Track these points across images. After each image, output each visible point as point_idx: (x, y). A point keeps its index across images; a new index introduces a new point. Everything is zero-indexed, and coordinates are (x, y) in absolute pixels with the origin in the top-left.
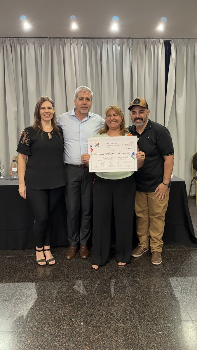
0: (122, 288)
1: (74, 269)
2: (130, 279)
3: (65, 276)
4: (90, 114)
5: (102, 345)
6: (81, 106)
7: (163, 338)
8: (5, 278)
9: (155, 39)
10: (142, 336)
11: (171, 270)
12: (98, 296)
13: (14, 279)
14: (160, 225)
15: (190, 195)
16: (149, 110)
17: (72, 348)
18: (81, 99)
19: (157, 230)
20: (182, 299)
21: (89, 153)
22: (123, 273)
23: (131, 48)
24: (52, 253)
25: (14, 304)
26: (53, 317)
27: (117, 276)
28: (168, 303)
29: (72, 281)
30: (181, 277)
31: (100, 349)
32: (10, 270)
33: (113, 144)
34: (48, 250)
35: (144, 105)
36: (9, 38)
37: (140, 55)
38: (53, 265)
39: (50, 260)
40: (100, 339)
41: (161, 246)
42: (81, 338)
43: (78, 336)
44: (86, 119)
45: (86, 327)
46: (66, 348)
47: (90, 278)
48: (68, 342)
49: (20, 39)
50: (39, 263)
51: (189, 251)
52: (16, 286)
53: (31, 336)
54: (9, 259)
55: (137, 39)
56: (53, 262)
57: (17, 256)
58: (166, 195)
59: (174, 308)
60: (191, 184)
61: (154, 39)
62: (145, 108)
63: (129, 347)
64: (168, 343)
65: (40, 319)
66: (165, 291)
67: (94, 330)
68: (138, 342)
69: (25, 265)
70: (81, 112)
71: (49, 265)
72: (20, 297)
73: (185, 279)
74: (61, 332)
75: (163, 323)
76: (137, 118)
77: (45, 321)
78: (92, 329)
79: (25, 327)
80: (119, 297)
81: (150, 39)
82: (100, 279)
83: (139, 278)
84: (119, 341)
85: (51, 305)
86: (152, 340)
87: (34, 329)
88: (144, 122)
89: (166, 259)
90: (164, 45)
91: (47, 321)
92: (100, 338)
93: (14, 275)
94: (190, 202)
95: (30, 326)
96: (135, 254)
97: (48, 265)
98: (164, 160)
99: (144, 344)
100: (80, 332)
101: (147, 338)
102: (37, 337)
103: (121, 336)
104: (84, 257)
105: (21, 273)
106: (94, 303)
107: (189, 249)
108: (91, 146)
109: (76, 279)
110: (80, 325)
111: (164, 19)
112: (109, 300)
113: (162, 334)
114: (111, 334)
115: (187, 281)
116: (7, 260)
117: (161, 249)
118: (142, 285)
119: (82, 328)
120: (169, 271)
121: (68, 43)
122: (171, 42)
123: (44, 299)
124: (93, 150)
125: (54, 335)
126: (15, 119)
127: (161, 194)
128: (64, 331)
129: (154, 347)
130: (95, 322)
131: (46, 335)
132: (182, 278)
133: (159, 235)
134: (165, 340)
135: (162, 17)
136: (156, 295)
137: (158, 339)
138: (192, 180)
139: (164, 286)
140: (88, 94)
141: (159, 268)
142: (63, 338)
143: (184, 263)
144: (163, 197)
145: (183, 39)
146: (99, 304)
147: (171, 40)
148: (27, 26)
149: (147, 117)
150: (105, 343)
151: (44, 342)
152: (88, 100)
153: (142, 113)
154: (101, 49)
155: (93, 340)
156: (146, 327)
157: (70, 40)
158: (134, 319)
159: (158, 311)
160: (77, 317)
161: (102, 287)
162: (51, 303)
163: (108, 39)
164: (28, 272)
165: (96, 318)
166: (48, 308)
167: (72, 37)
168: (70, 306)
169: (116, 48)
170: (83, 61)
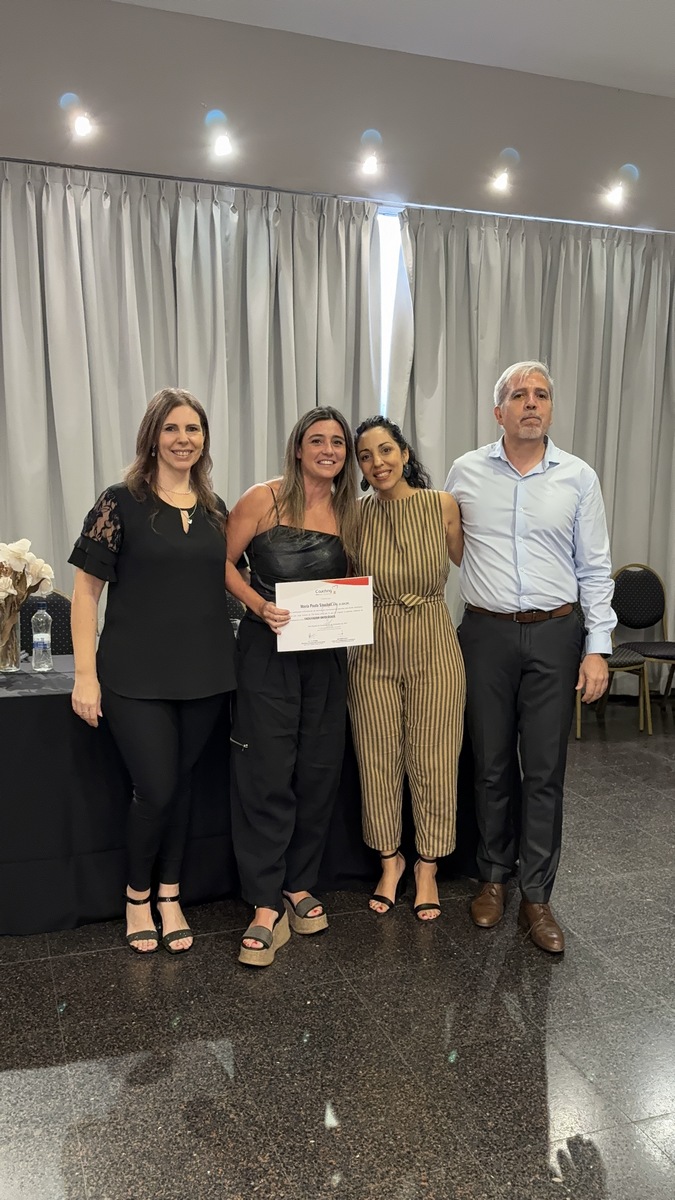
0: (375, 1047)
2: (388, 1010)
3: (161, 1030)
23: (275, 221)
27: (341, 1006)
29: (195, 1044)
37: (301, 247)
47: (253, 1023)
55: (294, 195)
80: (379, 1079)
81: (336, 200)
82: (287, 1023)
85: (153, 1142)
109: (205, 1036)
113: (564, 1182)
121: (55, 182)
136: (491, 1056)
154: (173, 213)
156: (507, 1171)
157: (65, 172)
158: (458, 1147)
159: (520, 1108)
160: (266, 1171)
161: (308, 1054)
162: (150, 1136)
163: (196, 184)
164: (13, 1030)
165: (331, 1164)
166: (144, 1155)
167: (73, 164)
168: (224, 1135)
169: (224, 217)
170: (110, 249)
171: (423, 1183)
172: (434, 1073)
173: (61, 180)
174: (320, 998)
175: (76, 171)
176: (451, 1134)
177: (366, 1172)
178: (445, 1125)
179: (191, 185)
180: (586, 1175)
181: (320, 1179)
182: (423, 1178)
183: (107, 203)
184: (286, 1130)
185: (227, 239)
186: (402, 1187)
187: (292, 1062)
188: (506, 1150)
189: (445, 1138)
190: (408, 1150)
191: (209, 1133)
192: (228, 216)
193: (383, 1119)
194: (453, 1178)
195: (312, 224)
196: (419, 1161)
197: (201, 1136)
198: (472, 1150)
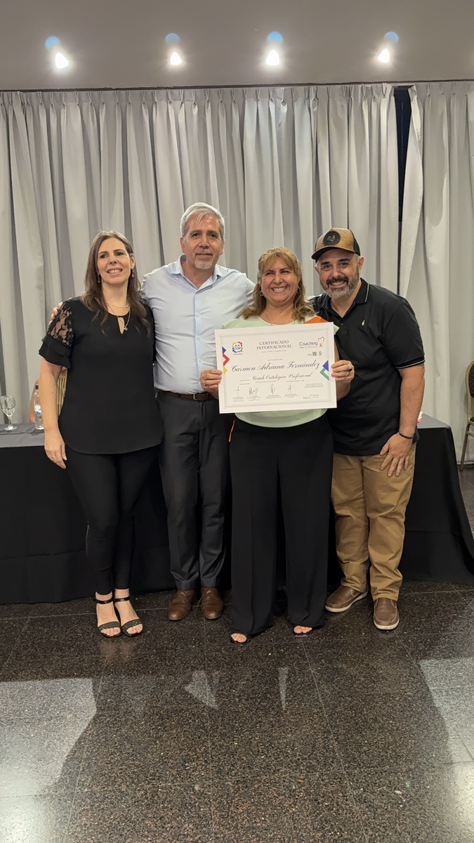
0: (304, 688)
1: (187, 645)
2: (323, 665)
3: (167, 662)
4: (219, 270)
5: (259, 825)
6: (196, 251)
7: (405, 806)
8: (24, 670)
9: (373, 85)
10: (354, 801)
11: (421, 642)
12: (246, 708)
13: (46, 672)
14: (394, 534)
15: (465, 460)
16: (361, 257)
17: (186, 833)
18: (196, 234)
19: (384, 545)
20: (450, 712)
21: (220, 367)
22: (307, 651)
23: (314, 108)
24: (135, 605)
25: (47, 730)
26: (140, 760)
27: (291, 658)
28: (416, 723)
29: (185, 673)
30: (447, 658)
31: (253, 833)
32: (36, 648)
33: (276, 343)
34: (126, 599)
35: (348, 245)
36: (18, 92)
37: (335, 125)
38: (137, 634)
39: (130, 624)
40: (253, 810)
41: (397, 586)
42: (207, 809)
43: (200, 803)
44: (208, 283)
45: (219, 783)
46: (173, 834)
47: (227, 664)
48: (177, 819)
49: (45, 93)
50: (104, 631)
51: (464, 596)
52: (51, 688)
53: (89, 807)
54: (32, 623)
55: (328, 86)
56: (138, 628)
57: (50, 616)
58: (406, 463)
59: (431, 733)
60: (467, 435)
61: (369, 86)
62: (353, 253)
63: (323, 829)
64: (418, 816)
65: (109, 766)
66: (409, 693)
67: (239, 788)
68: (345, 815)
69: (71, 637)
70: (197, 266)
71: (128, 636)
72: (60, 712)
73: (455, 663)
74: (161, 796)
75: (404, 769)
76: (333, 278)
77: (121, 769)
78: (233, 787)
79: (74, 786)
80: (298, 709)
81: (360, 86)
82: (250, 666)
83: (346, 663)
84: (299, 815)
85: (135, 731)
86: (379, 810)
87: (95, 788)
88: (352, 287)
89: (409, 615)
90: (393, 98)
91: (126, 769)
92: (254, 807)
93: (44, 661)
94: (463, 477)
95: (85, 781)
96: (333, 605)
97: (125, 637)
98: (400, 379)
99: (359, 820)
100: (206, 794)
101: (367, 807)
102: (103, 809)
103: (304, 803)
104: (212, 615)
105: (62, 656)
106: (237, 725)
107: (466, 591)
108: (224, 350)
109: (193, 669)
110: (204, 777)
111: (393, 36)
112: (273, 718)
113: (402, 795)
114: (281, 798)
115: (462, 668)
116: (26, 627)
117: (398, 592)
118: (352, 680)
119: (209, 786)
120: (416, 644)
121: (161, 100)
122: (409, 90)
123: (118, 717)
124: (227, 359)
125: (143, 801)
126: (39, 287)
127: (395, 460)
128: (167, 793)
129: (383, 827)
130: (240, 770)
131: (124, 803)
132: (449, 660)
133: (390, 559)
134: (409, 810)
135: (388, 31)
136: (385, 703)
137: (392, 807)
138: (469, 425)
139: (405, 681)
140: (213, 223)
141: (393, 638)
142: (165, 810)
143: (453, 626)
144: (399, 467)
145: (438, 83)
146: (251, 728)
147: (411, 87)
148: (61, 62)
149: (358, 274)
150: (265, 820)
151: (121, 819)
152: (213, 236)
153: (345, 266)
154: (241, 111)
155: (237, 814)
156: (364, 781)
157: (167, 94)
158: (335, 760)
159: (391, 740)
160: (198, 758)
161: (256, 687)
162: (135, 727)
163: (257, 88)
164: (79, 654)
165: (243, 759)
166: (126, 738)
167: (172, 86)
168: (181, 732)
169: (277, 110)
170: (199, 142)
171: (300, 781)
172: (338, 710)
173: (165, 98)
174: (278, 652)
175: (174, 91)
176: (333, 751)
177: (264, 768)
178: (332, 745)
179: (253, 89)
180: (422, 791)
181: (232, 768)
182: (302, 777)
183: (195, 110)
184: (222, 735)
185: (279, 125)
186: (284, 781)
187: (243, 691)
188: (369, 767)
189: (328, 754)
190: (299, 757)
191: (172, 730)
192: (280, 108)
193: (290, 736)
194: (323, 780)
195: (342, 106)
196: (303, 766)
197: (166, 731)
198: (344, 764)
